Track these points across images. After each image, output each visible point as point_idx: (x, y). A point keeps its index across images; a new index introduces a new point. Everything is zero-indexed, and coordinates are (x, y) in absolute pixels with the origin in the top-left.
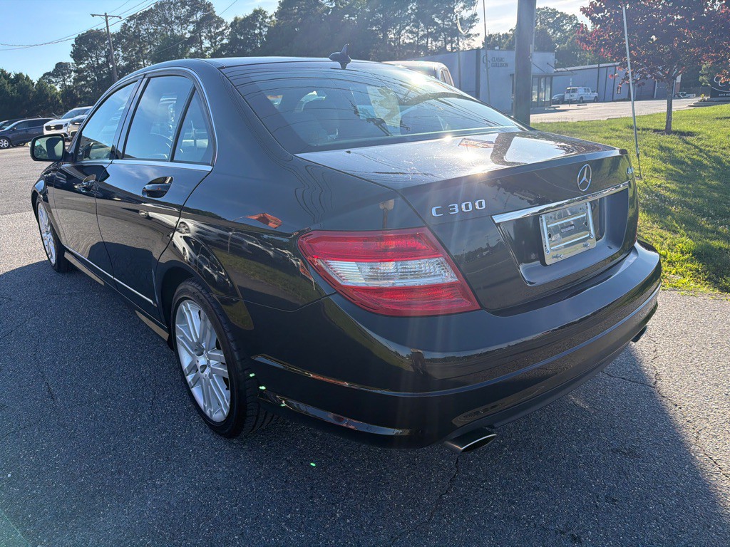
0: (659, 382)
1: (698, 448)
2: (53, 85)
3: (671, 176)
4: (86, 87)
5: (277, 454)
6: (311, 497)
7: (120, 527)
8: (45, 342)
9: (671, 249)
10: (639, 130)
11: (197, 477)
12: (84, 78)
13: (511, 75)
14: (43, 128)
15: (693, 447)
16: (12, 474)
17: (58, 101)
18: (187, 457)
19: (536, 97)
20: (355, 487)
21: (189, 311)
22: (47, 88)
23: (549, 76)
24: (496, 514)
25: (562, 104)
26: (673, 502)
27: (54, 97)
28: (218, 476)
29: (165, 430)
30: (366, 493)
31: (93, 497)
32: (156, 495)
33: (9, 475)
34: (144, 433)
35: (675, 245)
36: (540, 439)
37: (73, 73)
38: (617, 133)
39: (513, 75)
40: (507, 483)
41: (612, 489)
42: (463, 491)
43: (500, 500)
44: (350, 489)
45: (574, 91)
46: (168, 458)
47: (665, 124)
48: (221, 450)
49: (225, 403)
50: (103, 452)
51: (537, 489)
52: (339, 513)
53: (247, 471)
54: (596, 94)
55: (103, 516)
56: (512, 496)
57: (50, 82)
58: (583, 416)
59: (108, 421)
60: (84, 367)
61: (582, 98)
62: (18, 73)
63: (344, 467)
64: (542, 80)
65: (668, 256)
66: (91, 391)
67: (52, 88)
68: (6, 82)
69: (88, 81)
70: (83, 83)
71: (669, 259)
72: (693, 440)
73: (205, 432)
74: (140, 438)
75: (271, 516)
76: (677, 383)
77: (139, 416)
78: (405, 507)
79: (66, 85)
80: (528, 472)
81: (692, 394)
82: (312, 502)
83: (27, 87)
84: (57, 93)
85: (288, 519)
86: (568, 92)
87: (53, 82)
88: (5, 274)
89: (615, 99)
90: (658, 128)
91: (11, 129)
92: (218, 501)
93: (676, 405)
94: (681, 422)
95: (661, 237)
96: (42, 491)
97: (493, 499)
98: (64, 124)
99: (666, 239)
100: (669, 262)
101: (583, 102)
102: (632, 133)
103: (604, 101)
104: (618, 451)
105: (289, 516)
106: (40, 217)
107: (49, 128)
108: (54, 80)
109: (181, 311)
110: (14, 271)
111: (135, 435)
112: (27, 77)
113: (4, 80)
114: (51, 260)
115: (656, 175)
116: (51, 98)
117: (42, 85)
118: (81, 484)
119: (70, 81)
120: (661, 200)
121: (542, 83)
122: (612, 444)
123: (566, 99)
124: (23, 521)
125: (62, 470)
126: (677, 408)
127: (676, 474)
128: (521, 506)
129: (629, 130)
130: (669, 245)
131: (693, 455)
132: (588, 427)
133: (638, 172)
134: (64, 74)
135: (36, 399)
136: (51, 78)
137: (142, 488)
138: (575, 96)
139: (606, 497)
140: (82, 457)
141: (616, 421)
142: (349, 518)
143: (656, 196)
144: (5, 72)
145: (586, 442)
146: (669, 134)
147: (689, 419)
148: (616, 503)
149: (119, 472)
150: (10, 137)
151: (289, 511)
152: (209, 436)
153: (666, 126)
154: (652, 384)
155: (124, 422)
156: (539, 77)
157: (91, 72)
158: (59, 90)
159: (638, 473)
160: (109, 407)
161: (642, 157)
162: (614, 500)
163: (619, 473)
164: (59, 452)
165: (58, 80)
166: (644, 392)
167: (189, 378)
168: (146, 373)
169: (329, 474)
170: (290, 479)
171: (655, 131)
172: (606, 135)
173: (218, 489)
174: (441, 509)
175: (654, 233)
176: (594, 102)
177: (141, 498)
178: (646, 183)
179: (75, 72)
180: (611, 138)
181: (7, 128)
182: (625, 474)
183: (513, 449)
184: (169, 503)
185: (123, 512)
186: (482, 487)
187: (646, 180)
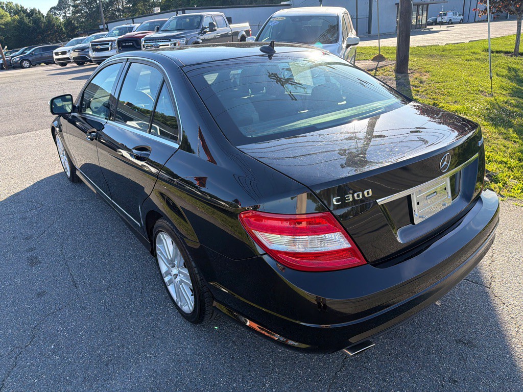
0: (493, 283)
1: (517, 340)
2: (57, 16)
3: (515, 93)
4: (81, 18)
5: (226, 336)
6: (249, 371)
7: (125, 388)
8: (68, 241)
9: (511, 157)
10: (493, 52)
11: (174, 352)
12: (79, 11)
13: (396, 4)
14: (53, 53)
15: (513, 340)
16: (54, 346)
17: (62, 29)
18: (166, 336)
19: (415, 21)
20: (279, 364)
21: (165, 240)
22: (54, 20)
23: (425, 4)
24: (373, 388)
25: (435, 25)
26: (496, 384)
27: (59, 26)
28: (187, 352)
29: (151, 314)
30: (286, 369)
31: (107, 365)
32: (148, 365)
33: (52, 347)
34: (137, 316)
35: (514, 154)
36: (405, 330)
37: (71, 7)
38: (476, 56)
39: (398, 4)
40: (382, 364)
41: (454, 372)
42: (351, 370)
43: (376, 378)
44: (275, 365)
45: (445, 15)
46: (154, 336)
47: (514, 47)
48: (189, 331)
49: (191, 303)
50: (111, 331)
51: (402, 370)
52: (268, 383)
53: (206, 348)
54: (462, 17)
55: (115, 379)
56: (384, 375)
57: (55, 14)
58: (437, 311)
59: (113, 306)
60: (94, 261)
61: (451, 20)
62: (32, 8)
63: (271, 347)
64: (421, 7)
65: (509, 162)
66: (100, 281)
67: (57, 19)
68: (25, 15)
69: (82, 13)
70: (78, 14)
71: (509, 165)
72: (514, 334)
73: (178, 317)
74: (135, 320)
75: (223, 384)
76: (506, 285)
77: (134, 302)
78: (312, 381)
79: (66, 16)
80: (396, 357)
81: (516, 294)
82: (250, 375)
83: (39, 19)
84: (60, 23)
85: (234, 387)
86: (440, 15)
87: (57, 14)
88: (36, 183)
89: (476, 20)
90: (508, 50)
91: (30, 53)
92: (188, 371)
93: (504, 304)
94: (507, 318)
95: (505, 146)
96: (74, 359)
97: (371, 377)
98: (67, 51)
99: (508, 148)
100: (509, 168)
101: (452, 23)
102: (488, 56)
103: (468, 22)
104: (460, 341)
105: (235, 385)
106: (57, 143)
107: (57, 54)
108: (58, 13)
109: (160, 238)
110: (42, 180)
111: (132, 318)
112: (39, 11)
113: (23, 14)
114: (67, 173)
115: (504, 93)
116: (57, 26)
117: (50, 17)
118: (99, 355)
119: (70, 13)
120: (506, 114)
121: (420, 10)
122: (456, 336)
123: (438, 21)
124: (64, 381)
125: (86, 344)
126: (505, 306)
127: (500, 361)
128: (390, 383)
129: (485, 53)
130: (510, 153)
131: (513, 346)
132: (440, 321)
133: (490, 90)
134: (64, 8)
135: (65, 287)
136: (56, 11)
137: (138, 359)
138: (446, 19)
139: (450, 378)
140: (98, 334)
141: (460, 316)
142: (275, 388)
143: (503, 111)
144: (23, 7)
145: (438, 333)
146: (516, 55)
147: (512, 316)
148: (456, 383)
149: (123, 346)
150: (30, 59)
151: (235, 381)
152: (180, 320)
153: (515, 49)
154: (488, 286)
155: (124, 307)
156: (418, 5)
157: (84, 6)
158: (62, 20)
159: (473, 360)
160: (113, 295)
161: (495, 77)
162: (455, 381)
163: (460, 360)
164: (83, 329)
165: (61, 12)
166: (482, 292)
167: (166, 279)
168: (136, 268)
169: (260, 353)
170: (235, 356)
171: (506, 53)
172: (468, 58)
173: (188, 362)
174: (336, 383)
175: (499, 142)
176: (460, 23)
177: (138, 367)
178: (496, 100)
179: (72, 6)
180: (471, 60)
181: (28, 52)
182: (464, 360)
183: (386, 338)
184: (156, 371)
185: (127, 377)
186: (364, 367)
187: (496, 98)
